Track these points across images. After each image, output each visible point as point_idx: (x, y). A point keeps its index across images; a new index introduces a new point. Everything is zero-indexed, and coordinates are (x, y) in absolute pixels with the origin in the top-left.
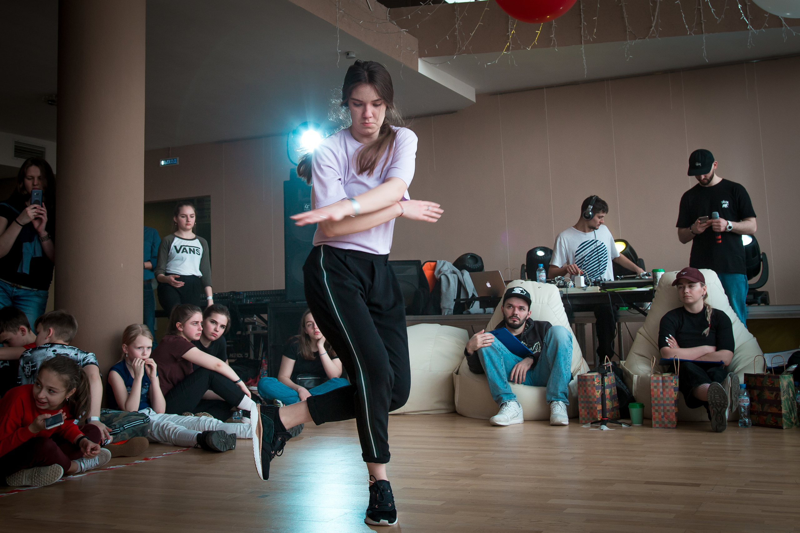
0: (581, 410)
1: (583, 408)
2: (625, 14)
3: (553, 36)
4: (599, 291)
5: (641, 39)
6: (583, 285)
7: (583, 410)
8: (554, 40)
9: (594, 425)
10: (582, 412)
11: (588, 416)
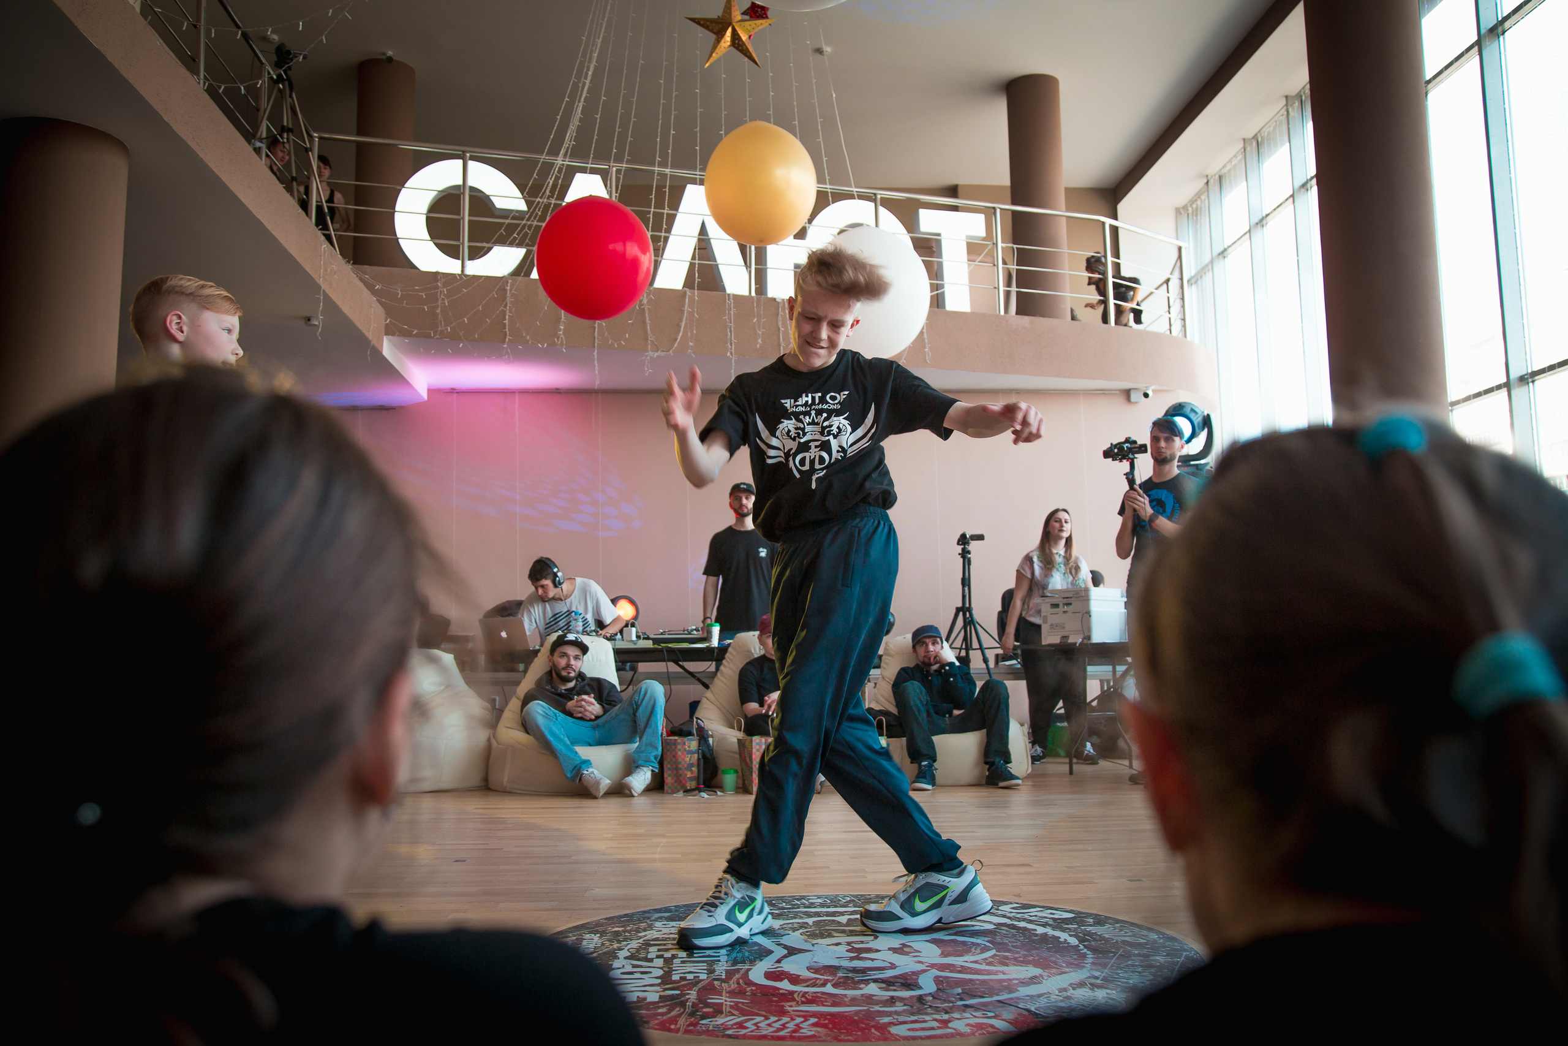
0: (667, 778)
1: (670, 775)
2: (648, 319)
3: (561, 333)
4: (652, 646)
5: (663, 351)
6: (634, 638)
7: (670, 779)
8: (562, 338)
9: (685, 793)
10: (669, 780)
11: (676, 784)
